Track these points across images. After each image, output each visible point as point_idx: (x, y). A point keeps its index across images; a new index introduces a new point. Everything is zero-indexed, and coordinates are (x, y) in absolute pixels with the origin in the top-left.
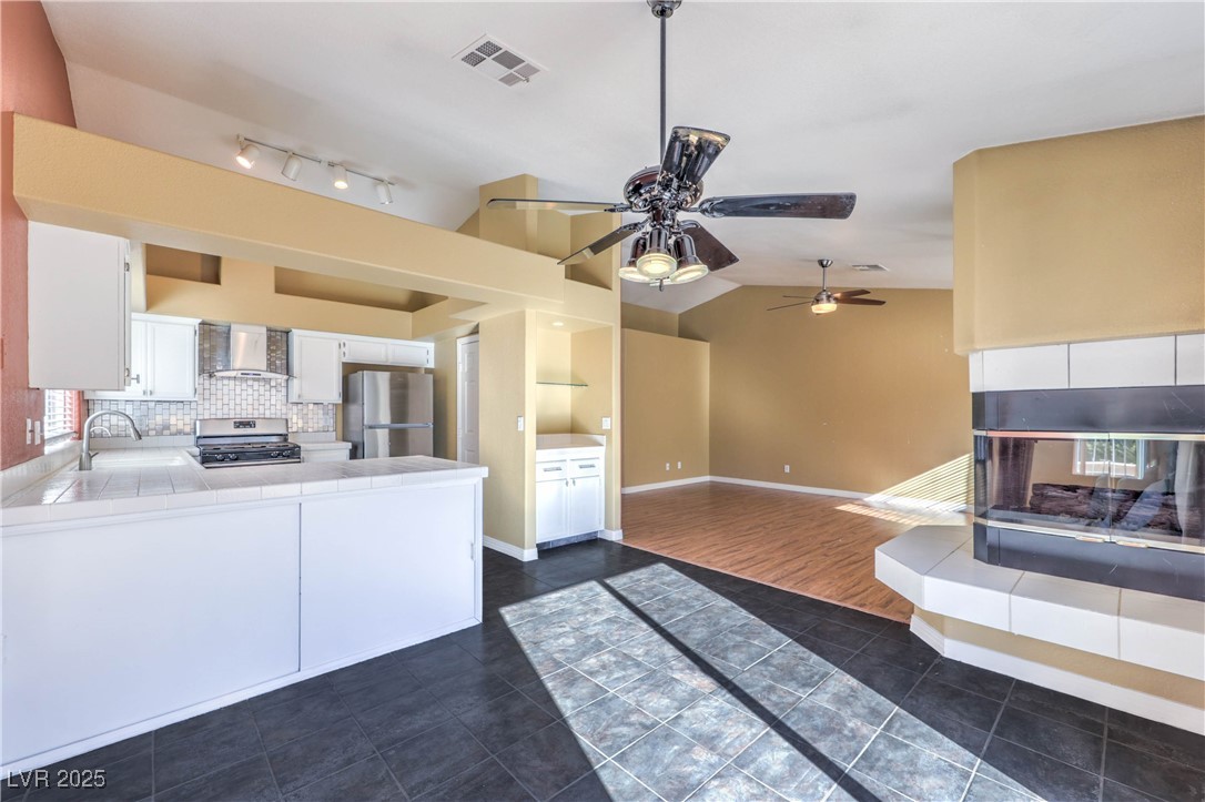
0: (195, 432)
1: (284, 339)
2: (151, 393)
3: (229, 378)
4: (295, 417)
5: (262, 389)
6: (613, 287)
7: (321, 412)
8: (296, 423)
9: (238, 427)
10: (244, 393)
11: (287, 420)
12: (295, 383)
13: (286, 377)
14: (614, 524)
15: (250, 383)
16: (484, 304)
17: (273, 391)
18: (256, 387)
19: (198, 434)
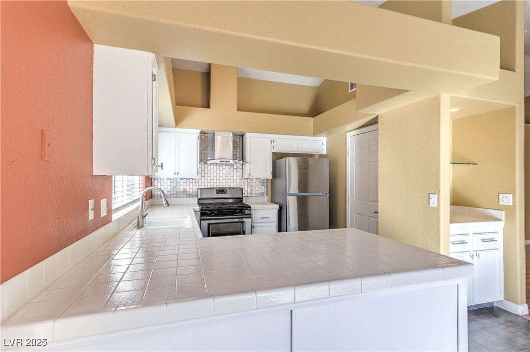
0: (198, 197)
1: (241, 139)
2: (178, 174)
3: (214, 164)
4: (246, 187)
5: (230, 170)
6: (517, 69)
7: (260, 184)
8: (247, 191)
9: (218, 193)
10: (221, 173)
11: (242, 189)
12: (247, 167)
13: (242, 162)
14: (519, 299)
15: (224, 166)
16: (408, 91)
17: (235, 170)
18: (227, 169)
19: (199, 197)
